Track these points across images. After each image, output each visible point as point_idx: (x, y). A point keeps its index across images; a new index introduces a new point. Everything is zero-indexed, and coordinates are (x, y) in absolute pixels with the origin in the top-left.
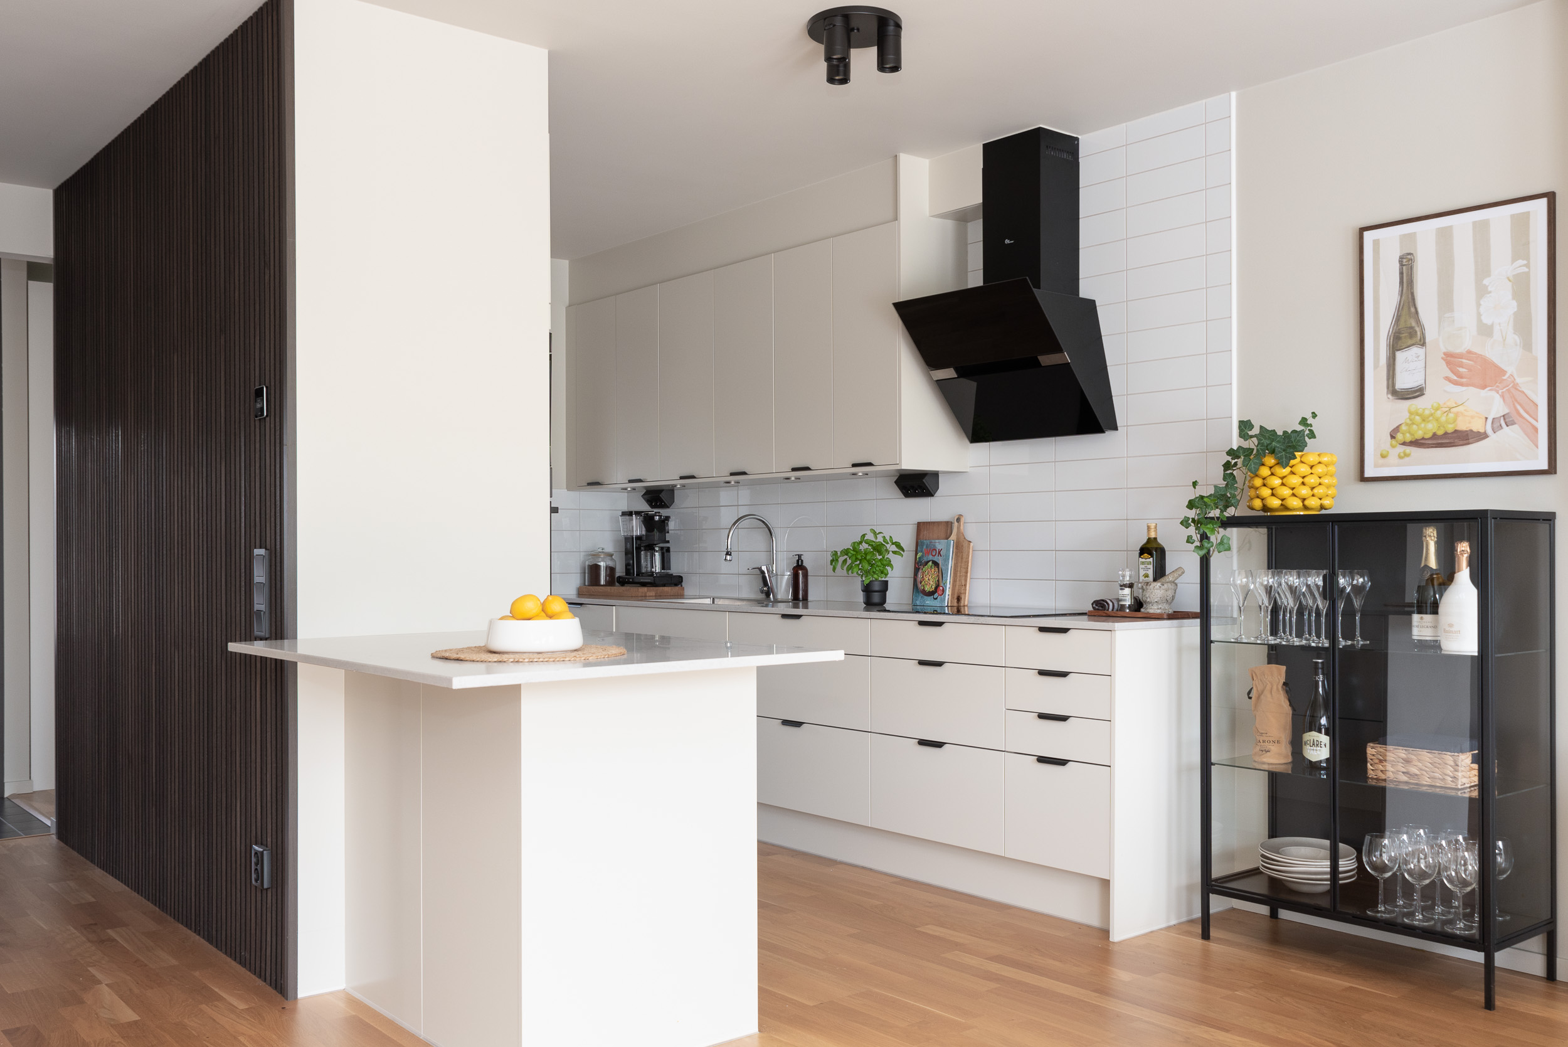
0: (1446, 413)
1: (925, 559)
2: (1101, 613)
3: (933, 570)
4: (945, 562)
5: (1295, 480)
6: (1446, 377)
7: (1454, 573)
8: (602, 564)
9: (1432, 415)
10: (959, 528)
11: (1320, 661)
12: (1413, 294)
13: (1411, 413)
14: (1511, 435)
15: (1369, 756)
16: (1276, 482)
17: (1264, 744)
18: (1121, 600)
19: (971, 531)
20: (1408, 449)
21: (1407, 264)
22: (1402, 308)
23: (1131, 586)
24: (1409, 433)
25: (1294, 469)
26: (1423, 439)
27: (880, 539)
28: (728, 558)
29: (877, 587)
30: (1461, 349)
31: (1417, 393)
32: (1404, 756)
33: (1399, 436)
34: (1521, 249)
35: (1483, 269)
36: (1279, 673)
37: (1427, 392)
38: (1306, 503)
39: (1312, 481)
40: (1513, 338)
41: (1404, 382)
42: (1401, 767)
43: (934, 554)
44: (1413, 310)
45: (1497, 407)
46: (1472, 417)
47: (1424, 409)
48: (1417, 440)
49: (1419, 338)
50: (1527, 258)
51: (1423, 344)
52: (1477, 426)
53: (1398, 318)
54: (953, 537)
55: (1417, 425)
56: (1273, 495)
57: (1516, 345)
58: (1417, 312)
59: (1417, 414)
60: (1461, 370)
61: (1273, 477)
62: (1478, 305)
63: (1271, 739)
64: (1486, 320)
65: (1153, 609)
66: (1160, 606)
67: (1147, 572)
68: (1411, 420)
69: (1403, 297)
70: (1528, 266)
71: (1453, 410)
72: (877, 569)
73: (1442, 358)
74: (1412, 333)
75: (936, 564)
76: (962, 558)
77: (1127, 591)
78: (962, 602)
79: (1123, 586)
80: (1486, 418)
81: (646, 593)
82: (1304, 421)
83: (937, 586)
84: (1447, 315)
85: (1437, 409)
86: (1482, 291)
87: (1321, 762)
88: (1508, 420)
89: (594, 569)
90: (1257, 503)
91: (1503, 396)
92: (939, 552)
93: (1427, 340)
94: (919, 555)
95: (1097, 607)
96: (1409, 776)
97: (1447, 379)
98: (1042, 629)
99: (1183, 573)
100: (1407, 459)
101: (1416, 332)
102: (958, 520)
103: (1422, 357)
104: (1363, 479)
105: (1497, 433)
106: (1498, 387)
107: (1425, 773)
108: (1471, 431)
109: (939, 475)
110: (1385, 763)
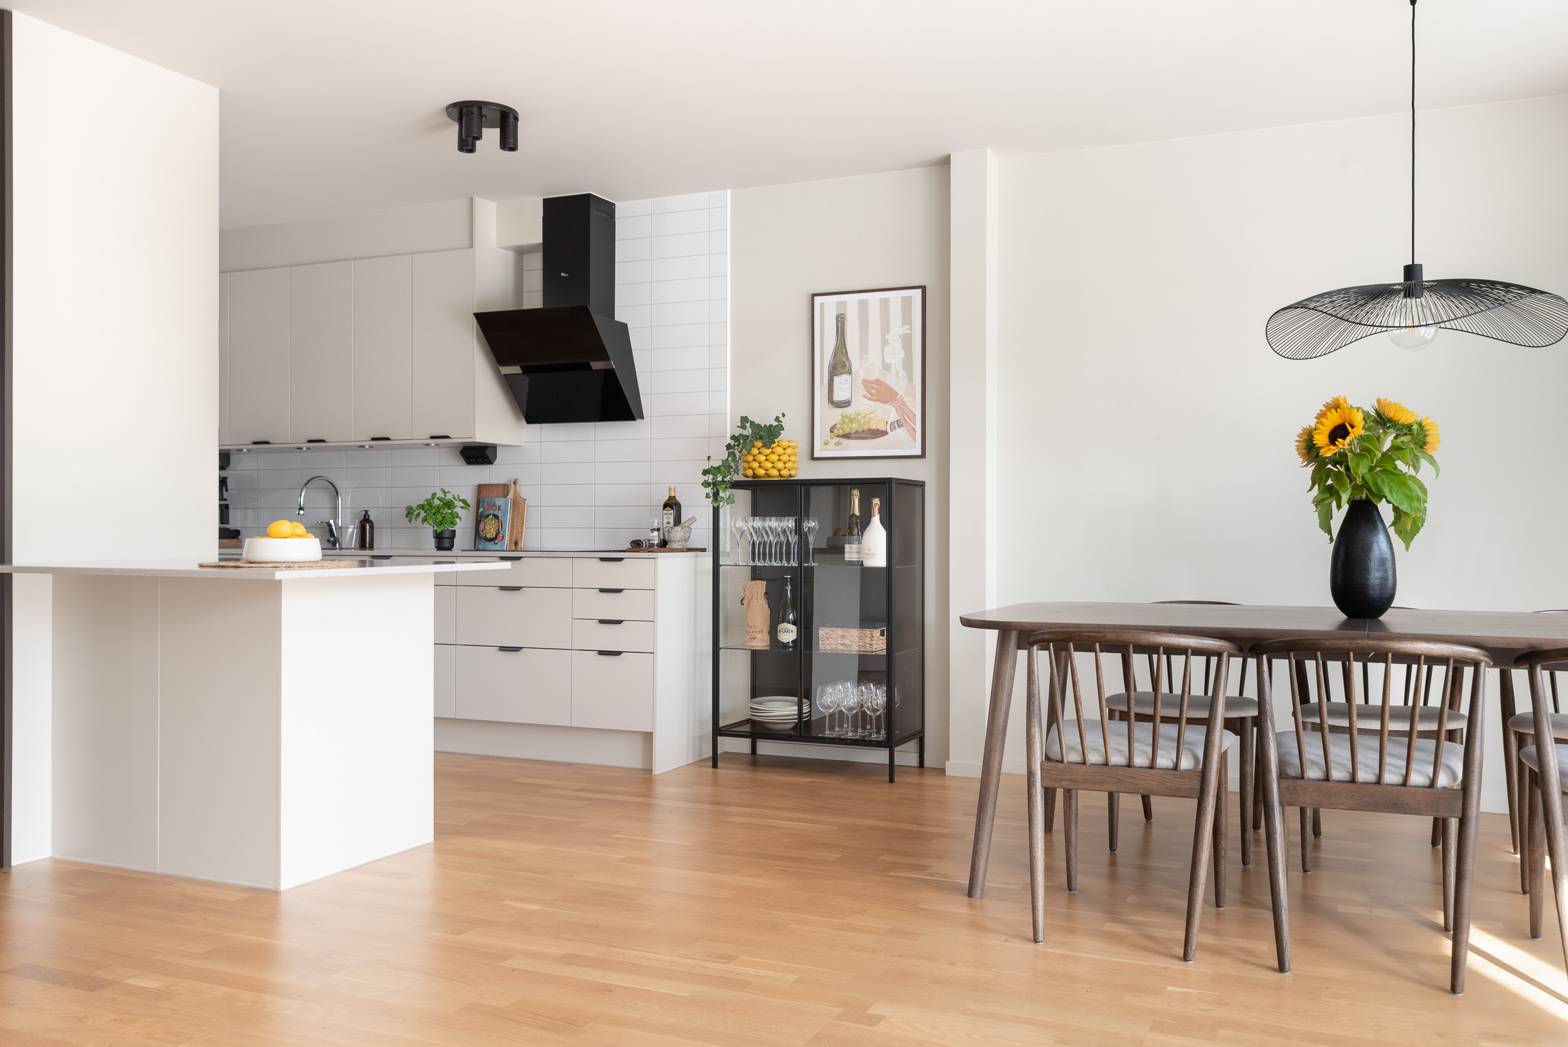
0: (864, 418)
1: (487, 513)
2: (637, 549)
3: (493, 521)
4: (504, 515)
5: (774, 458)
7: (871, 518)
9: (855, 418)
10: (515, 489)
11: (789, 577)
12: (844, 340)
13: (843, 417)
14: (901, 432)
15: (820, 636)
16: (762, 458)
18: (652, 540)
19: (524, 491)
20: (841, 440)
21: (841, 320)
22: (838, 349)
23: (658, 530)
24: (842, 429)
25: (773, 450)
26: (850, 433)
27: (449, 497)
28: (301, 512)
29: (447, 535)
30: (873, 378)
31: (846, 404)
32: (842, 634)
33: (836, 431)
34: (907, 320)
35: (885, 329)
36: (760, 586)
37: (853, 404)
38: (781, 472)
39: (785, 458)
40: (902, 373)
41: (838, 396)
42: (839, 640)
43: (494, 509)
44: (844, 350)
45: (893, 416)
46: (879, 421)
47: (851, 415)
48: (846, 434)
49: (848, 369)
50: (911, 326)
51: (850, 373)
52: (882, 427)
53: (835, 355)
54: (511, 495)
55: (846, 425)
56: (760, 467)
57: (904, 377)
58: (847, 352)
59: (847, 418)
60: (873, 391)
61: (760, 455)
62: (883, 351)
63: (757, 630)
64: (887, 361)
65: (676, 546)
66: (681, 543)
67: (669, 520)
68: (842, 421)
69: (838, 342)
70: (911, 329)
71: (868, 416)
72: (447, 520)
74: (844, 366)
75: (496, 517)
76: (519, 512)
77: (656, 533)
78: (519, 545)
79: (653, 530)
82: (777, 419)
83: (498, 534)
84: (865, 356)
85: (859, 415)
86: (885, 343)
87: (788, 643)
88: (899, 424)
90: (750, 473)
91: (896, 409)
92: (499, 508)
93: (853, 371)
94: (481, 510)
95: (634, 545)
96: (844, 645)
97: (864, 396)
98: (602, 559)
99: (696, 520)
100: (840, 446)
101: (846, 365)
102: (515, 483)
103: (850, 381)
104: (813, 458)
107: (854, 643)
108: (878, 429)
109: (498, 448)
110: (830, 639)
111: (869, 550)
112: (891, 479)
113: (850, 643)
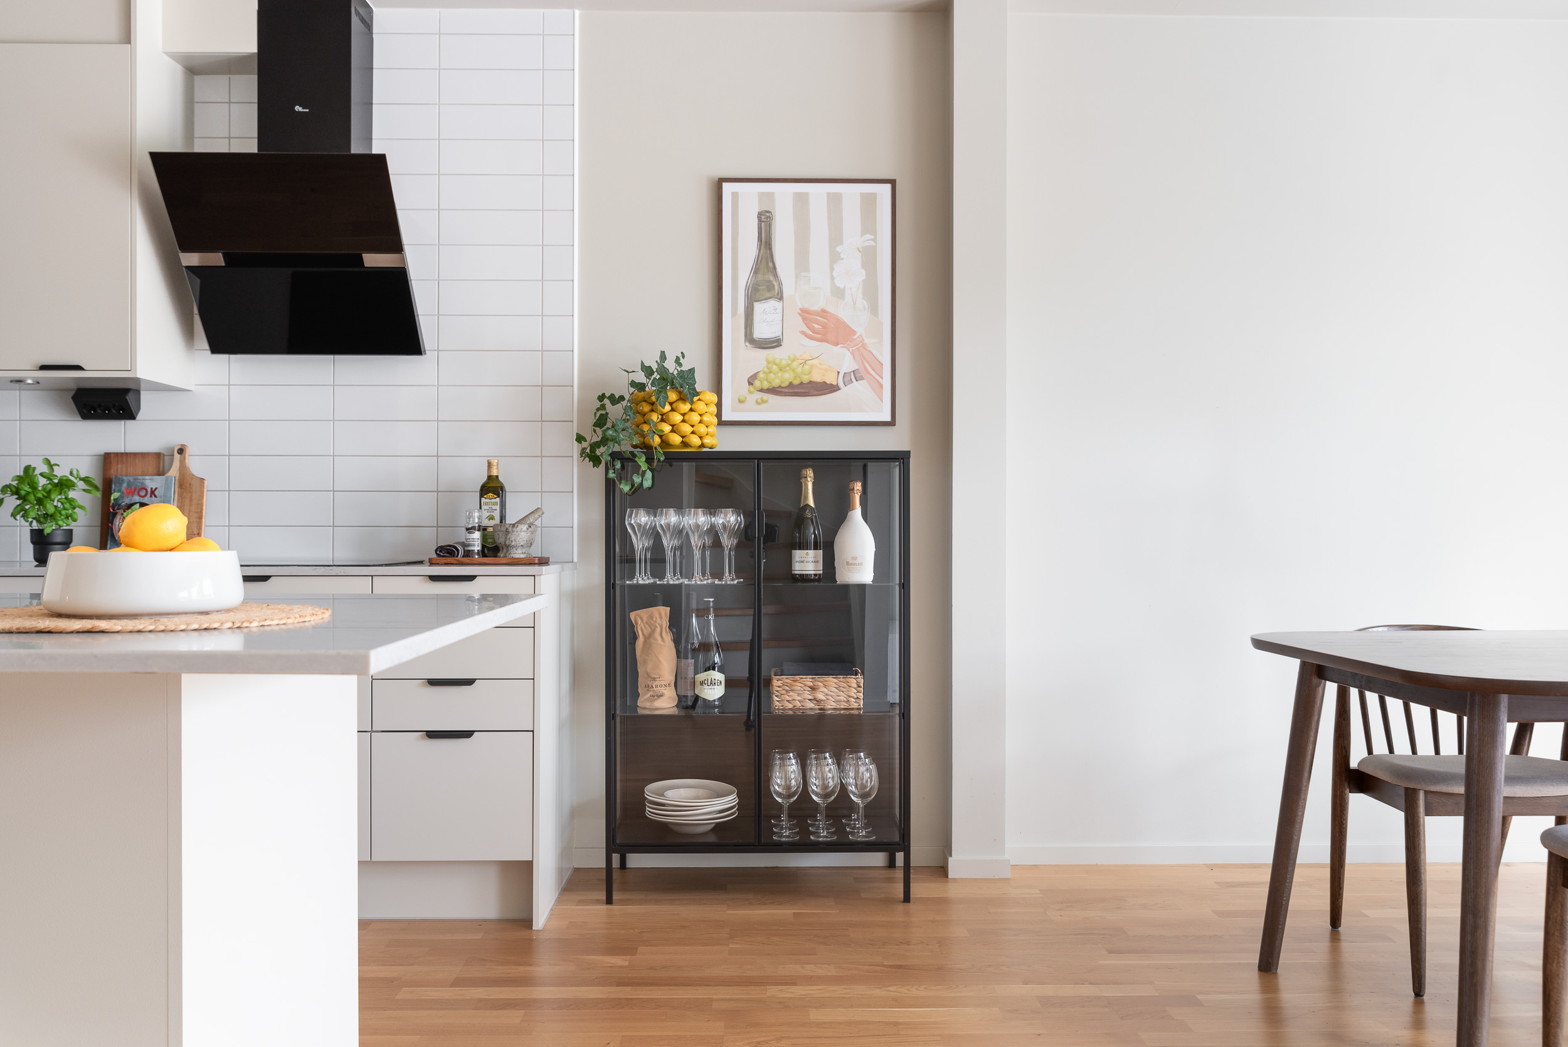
0: (802, 365)
1: (127, 501)
2: (449, 560)
5: (694, 418)
6: (803, 331)
7: (846, 517)
9: (788, 365)
10: (182, 462)
11: (712, 600)
12: (770, 249)
13: (768, 362)
14: (859, 389)
15: (775, 689)
16: (677, 418)
17: (657, 689)
18: (469, 545)
19: (196, 466)
20: (766, 396)
21: (765, 220)
22: (761, 261)
24: (767, 380)
25: (692, 406)
26: (780, 387)
27: (61, 472)
29: (55, 537)
30: (816, 308)
31: (774, 343)
32: (810, 684)
33: (757, 383)
34: (868, 225)
35: (836, 238)
37: (784, 344)
38: (703, 440)
40: (862, 303)
41: (761, 331)
42: (808, 695)
43: (140, 493)
44: (771, 264)
45: (848, 364)
46: (826, 370)
47: (781, 360)
48: (774, 387)
49: (777, 292)
50: (875, 234)
51: (780, 298)
52: (830, 379)
53: (756, 270)
54: (174, 472)
55: (774, 374)
57: (865, 309)
58: (775, 268)
59: (775, 363)
60: (816, 326)
62: (832, 269)
63: (663, 683)
64: (839, 283)
65: (518, 554)
67: (492, 514)
68: (768, 369)
69: (762, 252)
70: (875, 240)
71: (807, 362)
73: (799, 314)
74: (770, 287)
76: (191, 500)
77: (475, 533)
79: (472, 529)
80: (838, 372)
82: (679, 362)
84: (803, 274)
85: (793, 361)
86: (835, 257)
87: (714, 700)
88: (857, 375)
91: (853, 354)
92: (153, 492)
93: (784, 295)
94: (115, 496)
95: (442, 554)
96: (816, 702)
97: (803, 333)
99: (543, 513)
100: (764, 406)
101: (774, 286)
102: (181, 451)
103: (780, 310)
104: (722, 422)
105: (848, 386)
106: (848, 345)
107: (830, 698)
108: (825, 382)
109: (142, 392)
110: (791, 693)
111: (855, 558)
113: (824, 698)
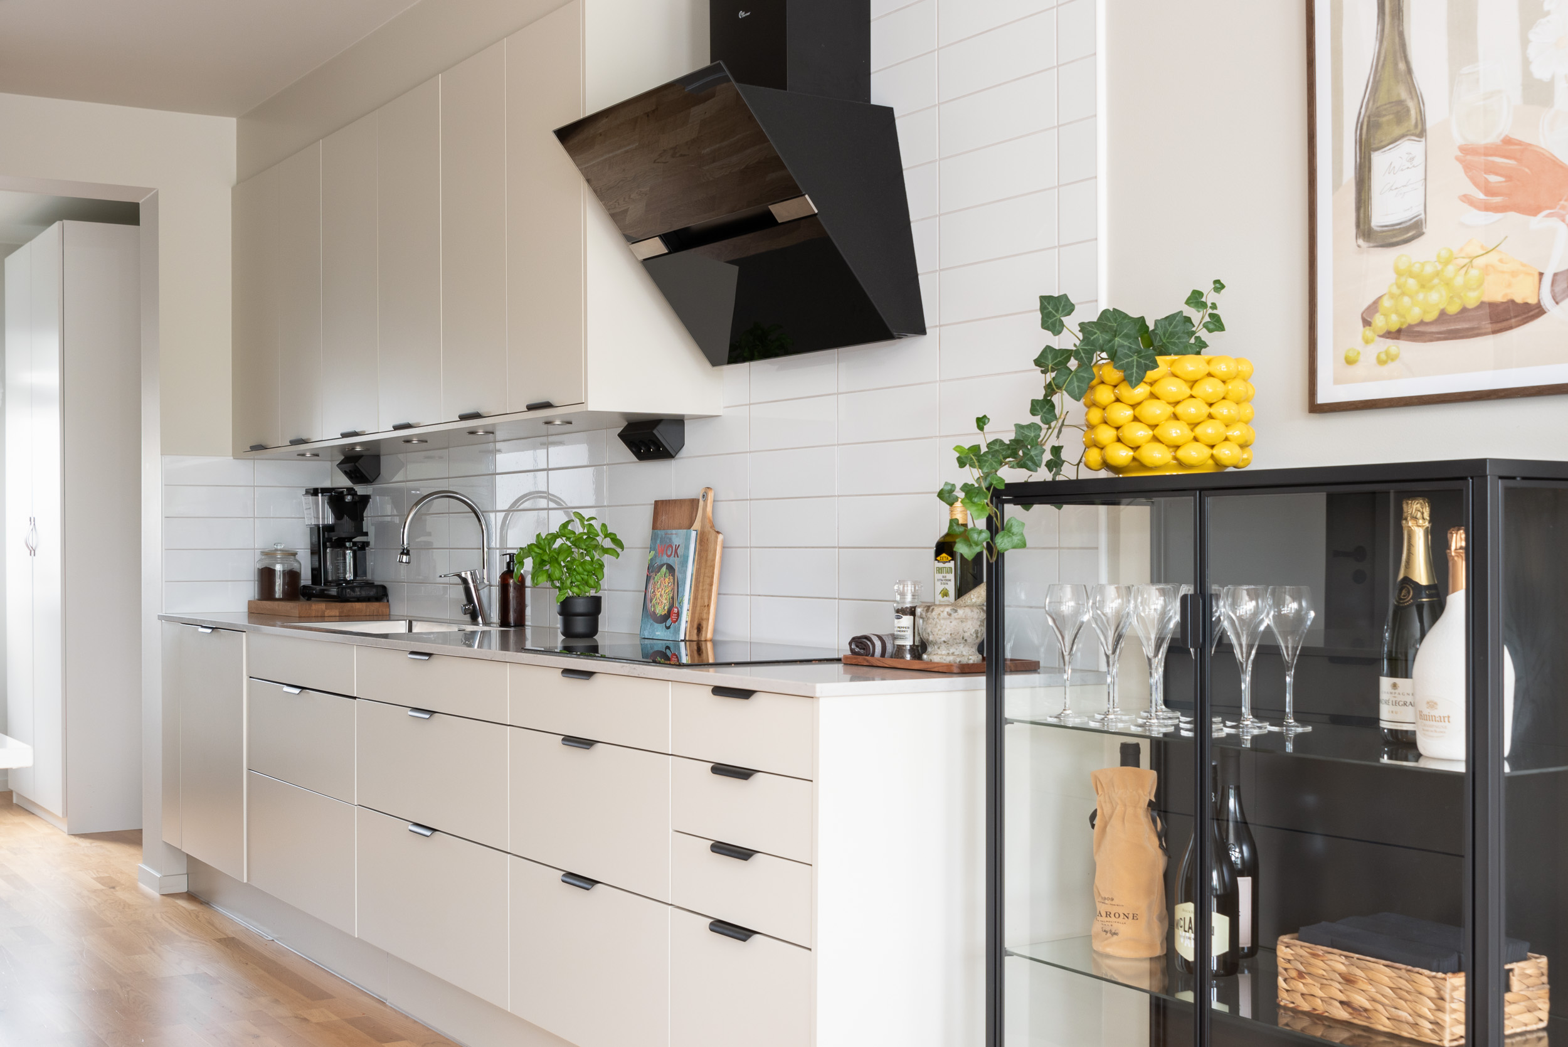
0: (1465, 269)
1: (659, 561)
3: (667, 579)
4: (682, 566)
5: (1155, 410)
6: (1465, 196)
7: (1446, 593)
8: (279, 568)
9: (1437, 274)
10: (707, 509)
12: (1401, 35)
13: (1399, 273)
15: (1281, 963)
16: (1122, 413)
17: (1108, 919)
18: (899, 637)
19: (721, 514)
20: (1393, 346)
22: (1383, 65)
23: (912, 612)
24: (1397, 312)
25: (1156, 389)
26: (1422, 322)
27: (589, 527)
28: (405, 558)
29: (580, 607)
30: (1493, 138)
31: (1409, 232)
32: (1342, 968)
33: (1379, 321)
37: (1428, 229)
38: (1181, 454)
39: (1193, 410)
41: (1382, 215)
42: (1336, 990)
43: (669, 554)
44: (1402, 66)
46: (1514, 274)
47: (1423, 264)
48: (1410, 326)
49: (1413, 121)
51: (1422, 133)
52: (1524, 293)
53: (1375, 86)
54: (697, 525)
55: (1411, 297)
56: (1119, 439)
58: (1409, 71)
59: (1411, 275)
61: (1118, 404)
62: (1525, 42)
63: (1121, 911)
64: (1540, 72)
65: (939, 656)
66: (952, 651)
67: (946, 586)
68: (1399, 287)
69: (1385, 43)
71: (1476, 262)
72: (578, 577)
73: (1457, 159)
74: (1400, 112)
75: (671, 569)
76: (706, 561)
77: (907, 620)
78: (704, 633)
79: (901, 612)
80: (1541, 274)
81: (324, 612)
82: (1196, 299)
83: (670, 611)
84: (1467, 69)
85: (1447, 262)
86: (1531, 14)
89: (266, 576)
90: (1094, 456)
92: (676, 550)
93: (1429, 124)
94: (651, 555)
95: (857, 650)
96: (1350, 1010)
97: (1467, 199)
98: (719, 691)
100: (1391, 366)
101: (1408, 111)
102: (705, 497)
103: (1420, 159)
104: (1316, 408)
105: (1562, 304)
106: (1563, 208)
107: (1380, 1008)
108: (1513, 301)
109: (685, 421)
110: (1309, 980)
111: (1432, 705)
112: (1480, 464)
113: (1367, 1004)
